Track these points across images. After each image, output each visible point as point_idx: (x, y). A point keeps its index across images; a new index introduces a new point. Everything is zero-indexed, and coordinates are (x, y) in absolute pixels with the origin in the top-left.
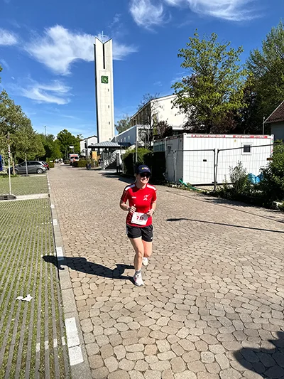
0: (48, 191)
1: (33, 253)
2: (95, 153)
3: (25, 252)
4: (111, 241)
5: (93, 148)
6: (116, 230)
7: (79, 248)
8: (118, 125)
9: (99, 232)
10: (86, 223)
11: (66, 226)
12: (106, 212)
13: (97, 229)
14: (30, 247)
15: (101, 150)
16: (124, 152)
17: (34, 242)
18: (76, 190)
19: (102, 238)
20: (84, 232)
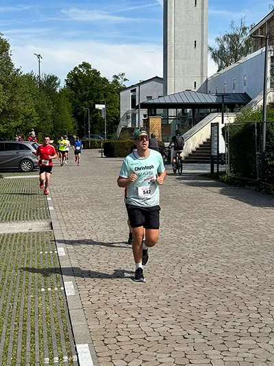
0: (47, 215)
1: (28, 354)
2: (156, 123)
3: (10, 350)
4: (199, 340)
5: (152, 108)
6: (210, 314)
7: (126, 348)
8: (217, 47)
9: (170, 318)
10: (139, 293)
11: (94, 299)
12: (185, 271)
13: (166, 309)
14: (20, 340)
15: (172, 112)
16: (230, 119)
17: (29, 329)
18: (112, 215)
19: (178, 332)
20: (135, 314)
